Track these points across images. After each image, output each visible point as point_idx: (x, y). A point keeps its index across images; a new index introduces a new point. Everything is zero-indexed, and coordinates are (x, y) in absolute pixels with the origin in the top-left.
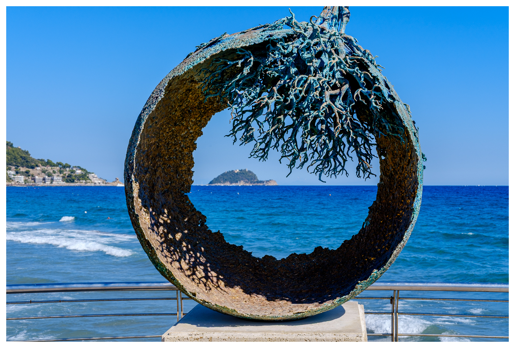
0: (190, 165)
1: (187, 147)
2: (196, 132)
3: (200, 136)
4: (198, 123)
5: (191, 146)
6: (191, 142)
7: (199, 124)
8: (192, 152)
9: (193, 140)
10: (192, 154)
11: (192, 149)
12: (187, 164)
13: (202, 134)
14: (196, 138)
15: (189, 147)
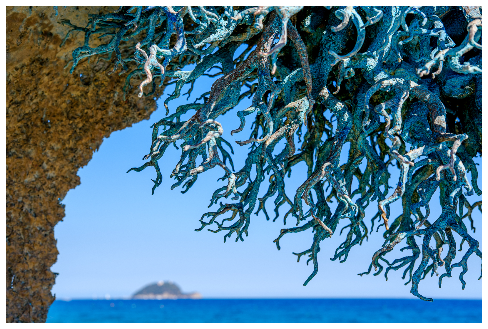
0: (47, 257)
1: (41, 212)
2: (63, 177)
3: (74, 187)
4: (68, 155)
5: (50, 211)
6: (50, 201)
7: (70, 158)
8: (52, 226)
9: (54, 195)
10: (52, 231)
11: (52, 219)
12: (39, 256)
13: (78, 182)
14: (62, 191)
15: (45, 213)
